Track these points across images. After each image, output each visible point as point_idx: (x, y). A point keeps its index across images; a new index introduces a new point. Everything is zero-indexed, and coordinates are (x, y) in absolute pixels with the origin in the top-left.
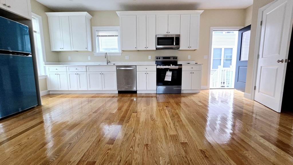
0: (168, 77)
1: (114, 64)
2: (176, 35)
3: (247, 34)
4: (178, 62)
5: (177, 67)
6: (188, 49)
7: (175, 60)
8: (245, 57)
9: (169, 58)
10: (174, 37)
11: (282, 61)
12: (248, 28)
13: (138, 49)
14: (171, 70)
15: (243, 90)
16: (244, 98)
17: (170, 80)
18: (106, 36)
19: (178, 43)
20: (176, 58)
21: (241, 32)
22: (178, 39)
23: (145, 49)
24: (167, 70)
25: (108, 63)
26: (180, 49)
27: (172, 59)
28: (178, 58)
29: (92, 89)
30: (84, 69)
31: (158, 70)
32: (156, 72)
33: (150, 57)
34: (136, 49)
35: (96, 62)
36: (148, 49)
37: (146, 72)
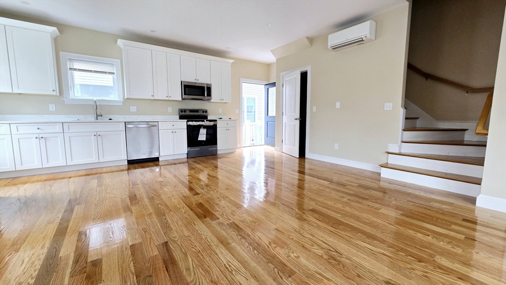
0: (202, 136)
1: (110, 119)
2: (207, 84)
3: (273, 90)
4: (208, 117)
5: (212, 123)
6: (221, 101)
7: (204, 114)
8: (272, 112)
9: (197, 111)
10: (204, 87)
11: (297, 119)
12: (274, 84)
13: (155, 98)
14: (205, 127)
15: (273, 145)
16: (275, 152)
17: (204, 139)
18: (91, 71)
19: (209, 94)
20: (206, 112)
21: (267, 87)
22: (209, 89)
23: (167, 99)
24: (200, 127)
25: (97, 116)
26: (212, 101)
27: (200, 113)
28: (208, 112)
29: (75, 162)
30: (58, 128)
31: (189, 128)
32: (186, 130)
33: (170, 109)
34: (152, 98)
35: (70, 116)
36: (170, 99)
37: (172, 131)
